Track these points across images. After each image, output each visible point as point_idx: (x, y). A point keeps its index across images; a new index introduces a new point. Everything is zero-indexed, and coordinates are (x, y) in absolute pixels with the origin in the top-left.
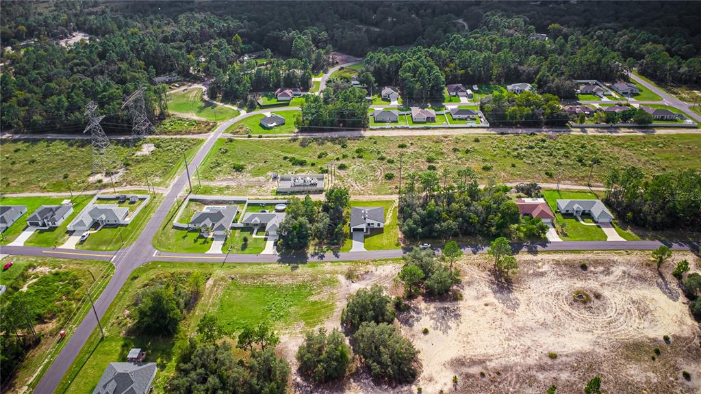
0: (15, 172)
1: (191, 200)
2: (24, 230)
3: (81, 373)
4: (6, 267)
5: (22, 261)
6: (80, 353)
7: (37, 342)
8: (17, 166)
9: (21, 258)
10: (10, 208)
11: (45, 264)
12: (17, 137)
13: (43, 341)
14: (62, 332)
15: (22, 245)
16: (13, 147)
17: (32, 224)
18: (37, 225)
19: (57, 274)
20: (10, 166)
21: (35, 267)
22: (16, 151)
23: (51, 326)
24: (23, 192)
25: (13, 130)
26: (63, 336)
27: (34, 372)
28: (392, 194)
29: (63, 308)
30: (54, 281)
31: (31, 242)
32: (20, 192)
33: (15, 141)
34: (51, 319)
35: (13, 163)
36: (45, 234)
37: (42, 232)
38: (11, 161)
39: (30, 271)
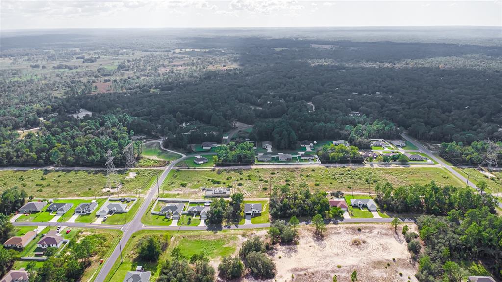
0: (61, 187)
1: (159, 201)
2: (73, 215)
3: (113, 277)
4: (67, 232)
5: (75, 230)
6: (112, 268)
7: (89, 264)
8: (61, 184)
9: (74, 228)
10: (65, 204)
11: (87, 231)
12: (57, 169)
13: (92, 264)
14: (102, 260)
15: (73, 222)
16: (57, 174)
17: (77, 212)
18: (80, 212)
19: (94, 235)
20: (58, 184)
21: (82, 232)
22: (59, 176)
23: (95, 258)
24: (68, 197)
25: (55, 165)
26: (102, 262)
27: (90, 277)
28: (266, 197)
29: (100, 250)
30: (93, 238)
31: (78, 221)
32: (66, 197)
33: (57, 171)
34: (94, 255)
35: (59, 182)
36: (84, 217)
37: (82, 216)
38: (57, 182)
39: (80, 234)
